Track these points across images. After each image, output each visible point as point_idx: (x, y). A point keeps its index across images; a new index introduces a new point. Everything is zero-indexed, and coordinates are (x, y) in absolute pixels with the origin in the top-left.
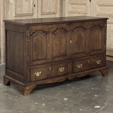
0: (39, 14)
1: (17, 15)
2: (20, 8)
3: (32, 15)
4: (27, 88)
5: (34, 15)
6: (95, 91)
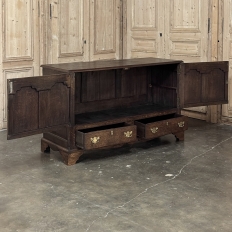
0: (92, 53)
1: (62, 56)
2: (65, 46)
3: (82, 55)
4: (72, 155)
6: (167, 156)
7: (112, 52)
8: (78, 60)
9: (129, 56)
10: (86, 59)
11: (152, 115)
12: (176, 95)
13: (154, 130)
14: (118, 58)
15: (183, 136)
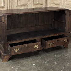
0: (32, 5)
1: (18, 6)
2: (20, 2)
3: (28, 5)
4: (5, 57)
5: (29, 5)
7: (41, 4)
8: (25, 7)
9: (48, 6)
10: (29, 7)
11: (51, 36)
12: (64, 25)
13: (50, 44)
14: (44, 7)
15: (67, 45)
